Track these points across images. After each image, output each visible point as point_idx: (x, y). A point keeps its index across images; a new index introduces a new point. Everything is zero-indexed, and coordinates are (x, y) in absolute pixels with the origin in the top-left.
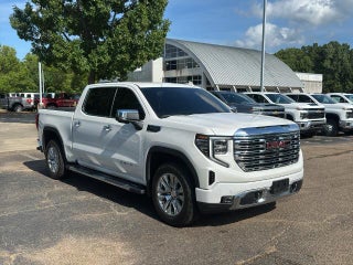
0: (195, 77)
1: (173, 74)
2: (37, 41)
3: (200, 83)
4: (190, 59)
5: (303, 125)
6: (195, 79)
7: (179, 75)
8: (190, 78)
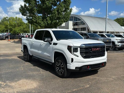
0: (84, 28)
1: (76, 27)
2: (28, 16)
3: (86, 30)
4: (82, 22)
5: (118, 46)
6: (84, 29)
7: (78, 27)
8: (82, 28)
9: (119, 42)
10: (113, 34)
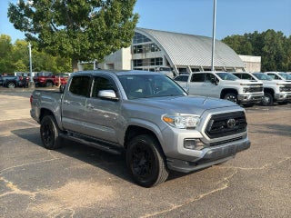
0: (157, 59)
1: (139, 56)
3: (162, 64)
4: (153, 45)
5: (246, 98)
6: (157, 61)
7: (144, 57)
8: (153, 60)
9: (246, 90)
10: (231, 73)
